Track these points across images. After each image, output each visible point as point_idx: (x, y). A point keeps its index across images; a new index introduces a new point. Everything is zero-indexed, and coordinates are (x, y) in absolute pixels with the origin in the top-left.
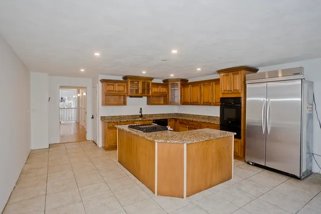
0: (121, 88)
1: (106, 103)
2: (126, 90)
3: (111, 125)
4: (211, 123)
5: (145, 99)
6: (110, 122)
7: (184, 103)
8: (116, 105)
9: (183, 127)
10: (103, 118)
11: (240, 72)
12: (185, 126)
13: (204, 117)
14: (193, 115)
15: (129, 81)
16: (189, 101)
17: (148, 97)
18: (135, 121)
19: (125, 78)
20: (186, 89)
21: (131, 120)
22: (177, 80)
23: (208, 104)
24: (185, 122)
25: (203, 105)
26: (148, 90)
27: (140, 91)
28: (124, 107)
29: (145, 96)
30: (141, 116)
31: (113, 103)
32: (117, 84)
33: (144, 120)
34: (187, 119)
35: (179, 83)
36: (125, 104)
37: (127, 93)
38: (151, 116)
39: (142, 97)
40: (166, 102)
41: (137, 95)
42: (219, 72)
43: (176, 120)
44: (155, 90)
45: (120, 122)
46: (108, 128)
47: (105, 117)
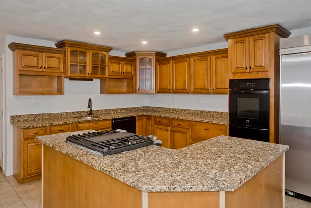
0: (54, 63)
1: (22, 90)
2: (62, 66)
3: (31, 133)
4: (212, 123)
5: (97, 83)
6: (28, 128)
7: (161, 90)
8: (42, 94)
9: (161, 129)
10: (15, 119)
11: (267, 35)
12: (164, 127)
13: (193, 113)
14: (175, 110)
15: (68, 50)
16: (170, 87)
17: (103, 80)
18: (79, 122)
19: (61, 45)
20: (164, 67)
21: (71, 121)
22: (149, 53)
23: (203, 91)
24: (165, 121)
25: (193, 93)
26: (103, 69)
27: (89, 69)
28: (59, 97)
29: (97, 78)
30: (91, 113)
31: (36, 90)
32: (44, 55)
33: (97, 119)
34: (167, 116)
35: (153, 58)
36: (60, 91)
37: (65, 72)
38: (107, 112)
39: (92, 80)
40: (132, 90)
41: (83, 75)
42: (228, 36)
43: (149, 118)
44: (115, 67)
45: (51, 125)
46: (25, 139)
47: (20, 117)
